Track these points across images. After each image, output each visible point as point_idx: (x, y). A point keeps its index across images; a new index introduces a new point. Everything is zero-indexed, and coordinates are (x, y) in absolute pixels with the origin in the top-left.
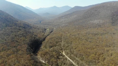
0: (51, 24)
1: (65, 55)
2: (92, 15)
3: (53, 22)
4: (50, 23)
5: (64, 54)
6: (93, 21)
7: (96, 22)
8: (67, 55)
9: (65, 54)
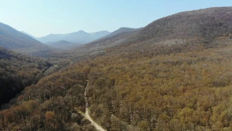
0: (66, 57)
1: (90, 119)
2: (156, 32)
3: (73, 53)
4: (66, 54)
5: (87, 116)
6: (160, 43)
7: (169, 43)
8: (98, 119)
9: (92, 117)
